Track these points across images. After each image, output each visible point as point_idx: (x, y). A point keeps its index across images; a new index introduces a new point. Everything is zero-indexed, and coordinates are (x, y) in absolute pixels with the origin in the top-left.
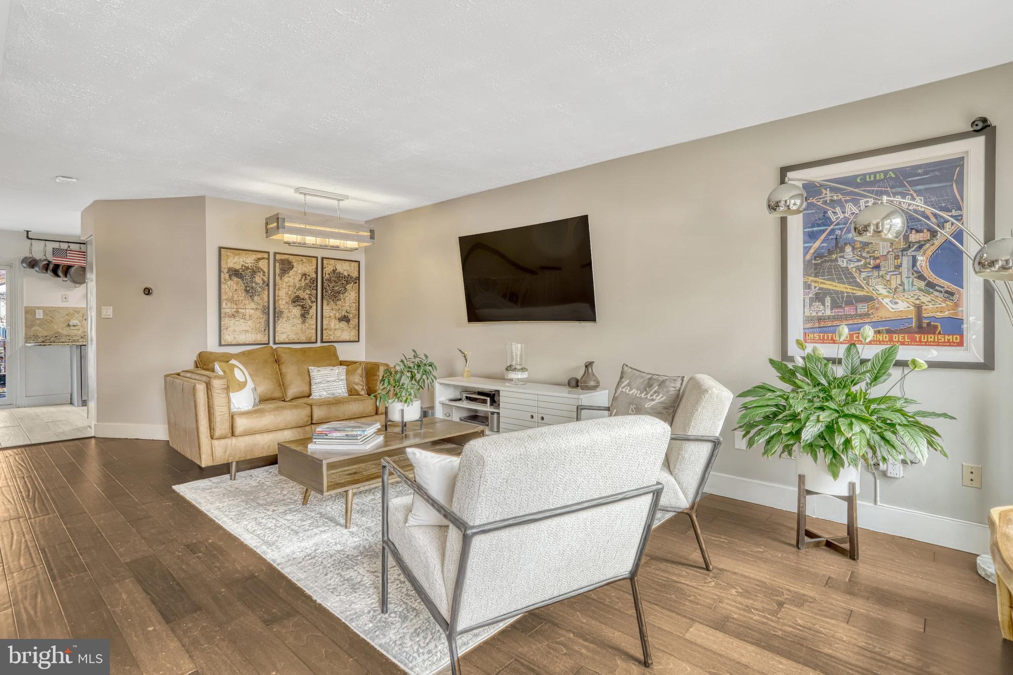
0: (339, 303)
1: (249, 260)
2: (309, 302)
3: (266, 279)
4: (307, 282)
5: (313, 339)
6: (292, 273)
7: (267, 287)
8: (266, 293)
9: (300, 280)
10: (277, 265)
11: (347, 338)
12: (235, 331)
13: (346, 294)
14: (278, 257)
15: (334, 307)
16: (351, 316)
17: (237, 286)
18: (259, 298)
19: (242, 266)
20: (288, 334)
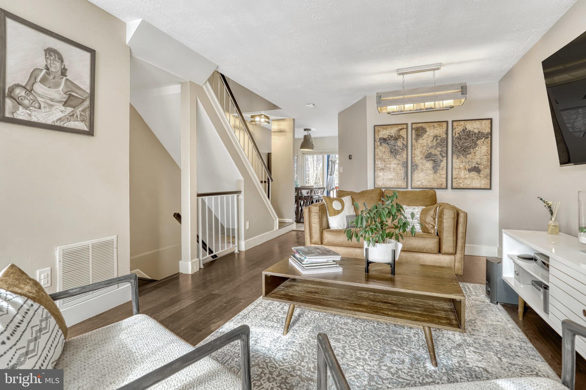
0: (469, 156)
1: (393, 131)
2: (440, 157)
3: (405, 143)
4: (438, 141)
5: (444, 186)
6: (425, 136)
7: (406, 148)
8: (406, 152)
9: (432, 141)
10: (414, 131)
11: (478, 186)
12: (383, 179)
13: (477, 148)
14: (414, 126)
15: (465, 160)
16: (482, 167)
17: (385, 149)
18: (400, 157)
19: (388, 136)
20: (422, 181)
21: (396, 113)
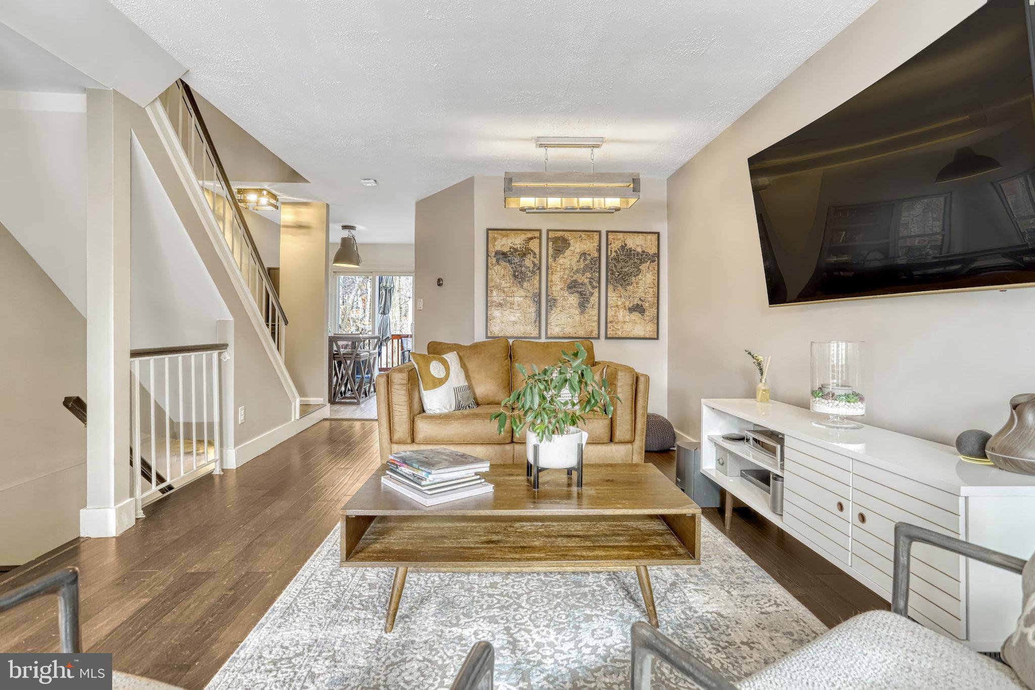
0: (630, 288)
1: (518, 241)
2: (590, 287)
3: (537, 262)
4: (586, 263)
5: (595, 334)
6: (568, 253)
7: (538, 271)
8: (538, 278)
9: (579, 261)
10: (550, 244)
11: (641, 334)
12: (502, 322)
13: (640, 276)
14: (551, 235)
15: (624, 293)
16: (647, 305)
17: (504, 271)
18: (529, 285)
19: (510, 248)
20: (562, 326)
21: (535, 210)
